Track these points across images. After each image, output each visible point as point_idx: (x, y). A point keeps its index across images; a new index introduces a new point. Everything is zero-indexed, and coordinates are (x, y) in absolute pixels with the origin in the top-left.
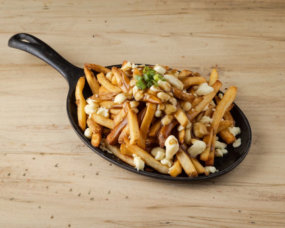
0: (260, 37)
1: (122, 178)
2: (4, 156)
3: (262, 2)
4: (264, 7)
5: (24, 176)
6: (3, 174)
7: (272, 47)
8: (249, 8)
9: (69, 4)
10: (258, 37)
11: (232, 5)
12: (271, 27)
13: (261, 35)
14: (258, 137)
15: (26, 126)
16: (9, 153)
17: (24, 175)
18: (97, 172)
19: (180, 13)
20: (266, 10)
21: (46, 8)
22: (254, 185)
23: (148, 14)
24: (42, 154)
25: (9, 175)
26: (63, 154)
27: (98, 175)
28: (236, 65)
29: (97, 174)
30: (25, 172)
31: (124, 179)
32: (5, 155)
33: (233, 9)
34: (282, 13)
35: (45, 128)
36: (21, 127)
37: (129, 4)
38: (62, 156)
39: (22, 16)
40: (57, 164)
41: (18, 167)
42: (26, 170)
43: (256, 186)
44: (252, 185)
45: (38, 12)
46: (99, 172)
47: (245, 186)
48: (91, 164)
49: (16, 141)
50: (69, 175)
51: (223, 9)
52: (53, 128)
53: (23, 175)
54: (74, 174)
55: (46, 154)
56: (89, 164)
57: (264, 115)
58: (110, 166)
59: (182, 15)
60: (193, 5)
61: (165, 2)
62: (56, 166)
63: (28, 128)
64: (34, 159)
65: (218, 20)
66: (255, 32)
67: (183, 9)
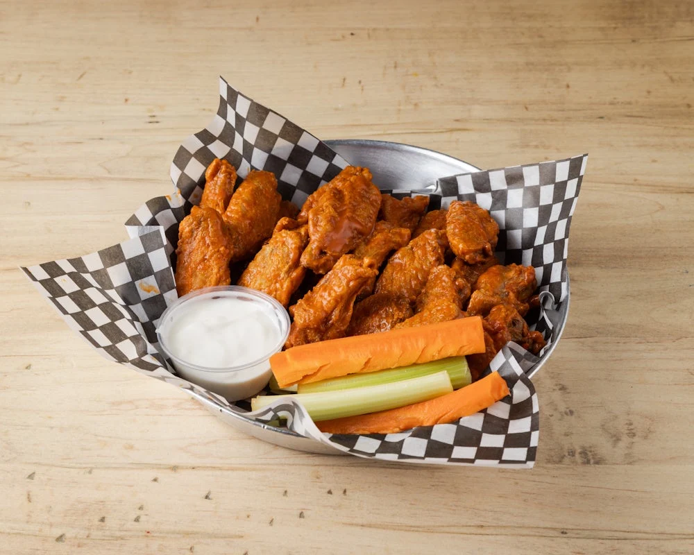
0: (632, 184)
1: (357, 525)
2: (88, 475)
3: (630, 103)
4: (634, 114)
5: (136, 523)
6: (88, 518)
7: (663, 208)
8: (602, 118)
9: (204, 110)
10: (628, 184)
11: (563, 111)
12: (654, 161)
13: (636, 180)
14: (652, 421)
15: (130, 402)
16: (97, 468)
17: (137, 520)
18: (300, 511)
19: (452, 130)
20: (641, 120)
21: (153, 120)
22: (655, 536)
23: (382, 132)
24: (174, 468)
25: (103, 520)
26: (220, 469)
27: (304, 517)
28: (586, 251)
29: (301, 515)
30: (139, 513)
31: (362, 526)
32: (90, 472)
33: (568, 119)
34: (675, 128)
35: (174, 406)
36: (120, 403)
37: (336, 109)
38: (218, 473)
39: (101, 139)
40: (209, 493)
41: (120, 501)
42: (141, 508)
43: (659, 539)
44: (650, 536)
45: (135, 130)
46: (303, 511)
47: (635, 539)
48: (286, 492)
49: (110, 437)
50: (238, 518)
51: (544, 120)
52: (193, 407)
53: (135, 521)
54: (248, 517)
55: (182, 468)
56: (282, 490)
57: (661, 369)
58: (329, 495)
59: (455, 135)
60: (478, 111)
61: (416, 105)
62: (207, 497)
63: (137, 408)
64: (155, 480)
65: (536, 147)
66: (622, 174)
67: (457, 120)
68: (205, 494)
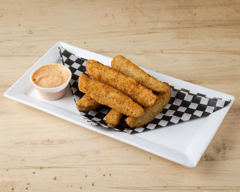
0: (222, 51)
1: (115, 188)
2: (7, 172)
3: (220, 20)
4: (222, 24)
5: (27, 190)
6: (7, 189)
7: (234, 60)
8: (209, 26)
9: (51, 28)
10: (221, 51)
11: (194, 24)
12: (230, 42)
13: (223, 50)
14: (233, 143)
15: (23, 143)
16: (10, 169)
17: (27, 189)
18: (92, 183)
19: (150, 33)
20: (224, 27)
21: (30, 32)
22: (235, 188)
23: (122, 34)
24: (41, 168)
25: (13, 189)
26: (60, 168)
27: (94, 185)
28: (205, 78)
29: (93, 185)
30: (27, 186)
31: (118, 188)
32: (7, 171)
33: (196, 27)
34: (238, 29)
35: (41, 144)
36: (19, 143)
37: (104, 26)
38: (59, 169)
39: (10, 40)
40: (56, 177)
41: (20, 182)
42: (28, 184)
44: (233, 188)
45: (23, 37)
46: (94, 183)
47: (227, 190)
48: (87, 176)
49: (15, 157)
50: (67, 187)
51: (186, 28)
52: (48, 144)
53: (26, 189)
54: (72, 186)
55: (45, 168)
56: (85, 175)
57: (236, 123)
58: (104, 176)
59: (151, 35)
60: (160, 25)
61: (135, 23)
62: (55, 179)
63: (26, 144)
64: (34, 173)
65: (183, 38)
66: (218, 48)
67: (152, 29)
68: (54, 177)
